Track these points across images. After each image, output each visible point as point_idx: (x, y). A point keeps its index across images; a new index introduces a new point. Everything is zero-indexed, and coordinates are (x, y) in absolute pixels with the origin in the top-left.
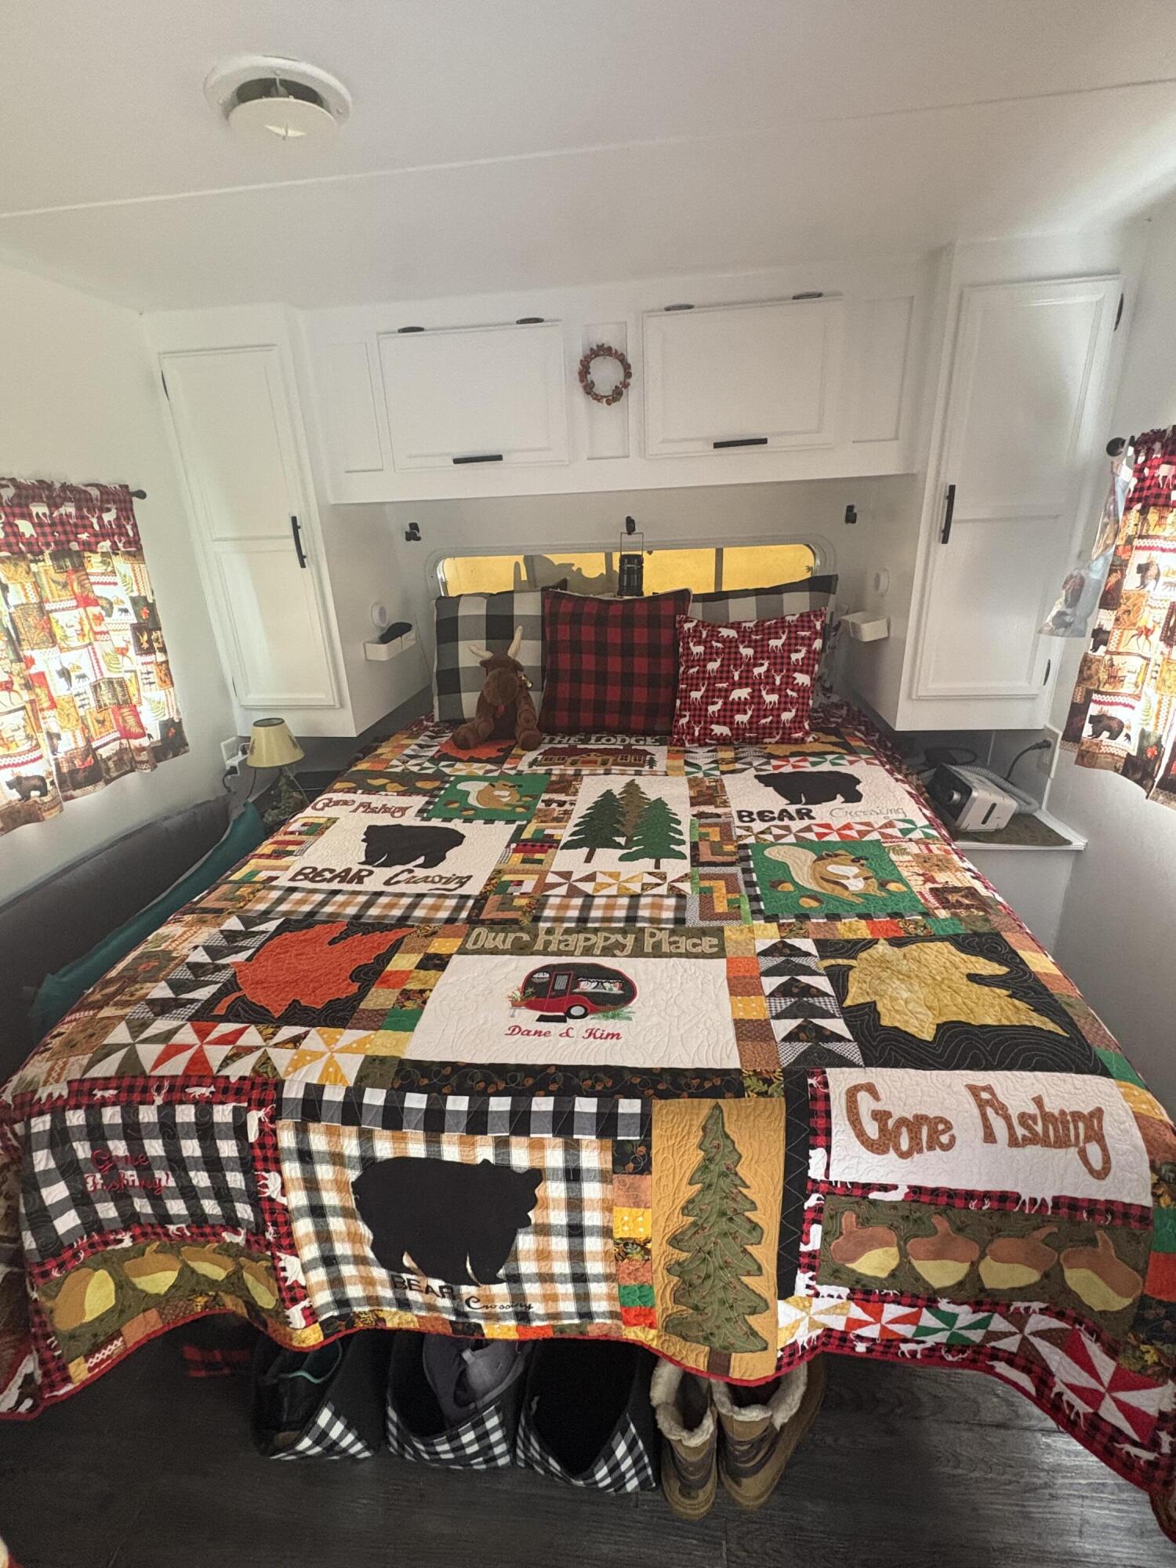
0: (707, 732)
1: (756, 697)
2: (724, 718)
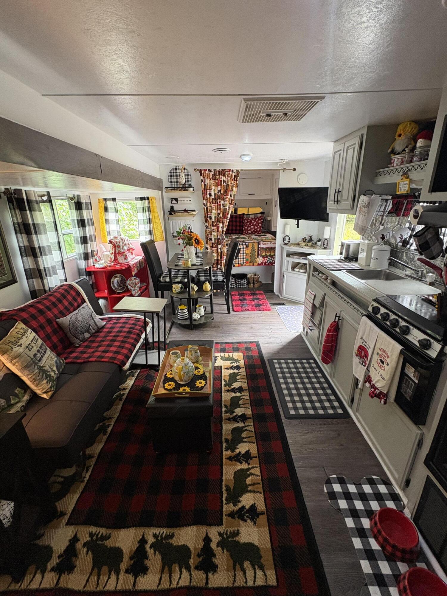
0: (248, 232)
1: (254, 227)
2: (250, 230)
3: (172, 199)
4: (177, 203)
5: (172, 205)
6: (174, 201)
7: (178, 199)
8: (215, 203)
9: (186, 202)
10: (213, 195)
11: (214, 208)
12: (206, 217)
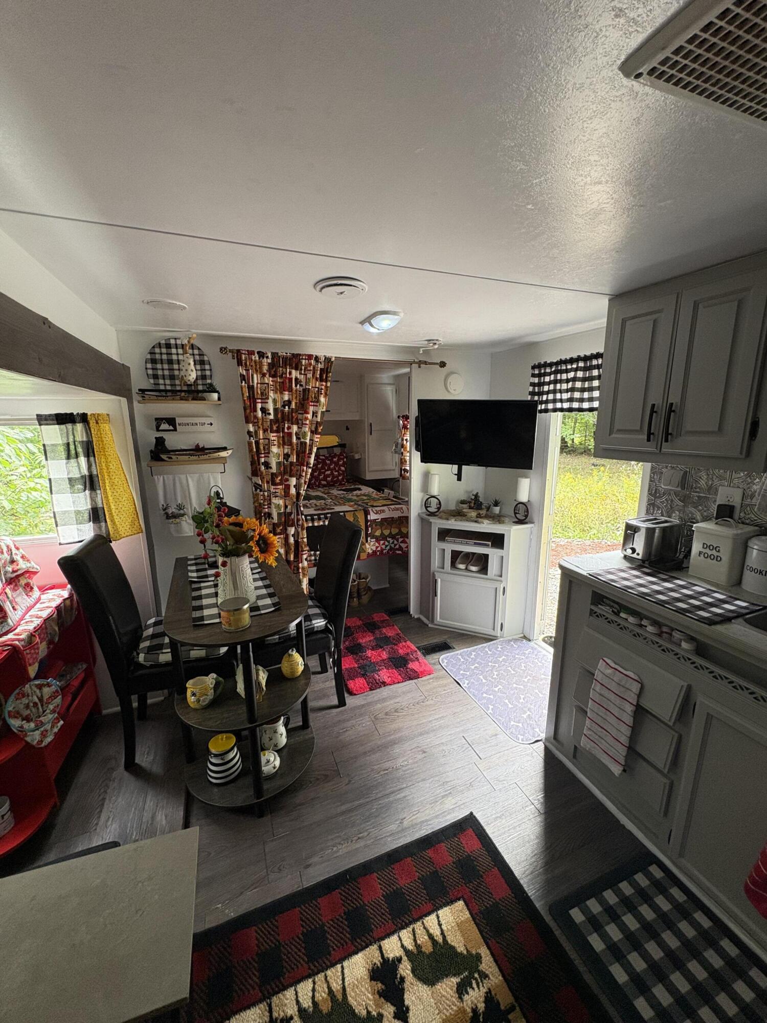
1: (332, 473)
3: (159, 421)
4: (175, 430)
5: (159, 435)
6: (164, 426)
7: (178, 421)
8: (277, 431)
9: (199, 428)
10: (271, 411)
11: (275, 443)
12: (254, 464)
